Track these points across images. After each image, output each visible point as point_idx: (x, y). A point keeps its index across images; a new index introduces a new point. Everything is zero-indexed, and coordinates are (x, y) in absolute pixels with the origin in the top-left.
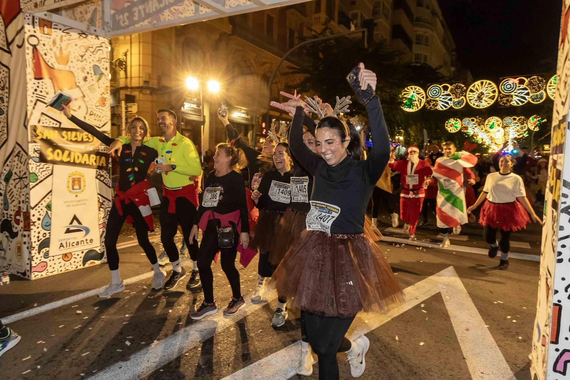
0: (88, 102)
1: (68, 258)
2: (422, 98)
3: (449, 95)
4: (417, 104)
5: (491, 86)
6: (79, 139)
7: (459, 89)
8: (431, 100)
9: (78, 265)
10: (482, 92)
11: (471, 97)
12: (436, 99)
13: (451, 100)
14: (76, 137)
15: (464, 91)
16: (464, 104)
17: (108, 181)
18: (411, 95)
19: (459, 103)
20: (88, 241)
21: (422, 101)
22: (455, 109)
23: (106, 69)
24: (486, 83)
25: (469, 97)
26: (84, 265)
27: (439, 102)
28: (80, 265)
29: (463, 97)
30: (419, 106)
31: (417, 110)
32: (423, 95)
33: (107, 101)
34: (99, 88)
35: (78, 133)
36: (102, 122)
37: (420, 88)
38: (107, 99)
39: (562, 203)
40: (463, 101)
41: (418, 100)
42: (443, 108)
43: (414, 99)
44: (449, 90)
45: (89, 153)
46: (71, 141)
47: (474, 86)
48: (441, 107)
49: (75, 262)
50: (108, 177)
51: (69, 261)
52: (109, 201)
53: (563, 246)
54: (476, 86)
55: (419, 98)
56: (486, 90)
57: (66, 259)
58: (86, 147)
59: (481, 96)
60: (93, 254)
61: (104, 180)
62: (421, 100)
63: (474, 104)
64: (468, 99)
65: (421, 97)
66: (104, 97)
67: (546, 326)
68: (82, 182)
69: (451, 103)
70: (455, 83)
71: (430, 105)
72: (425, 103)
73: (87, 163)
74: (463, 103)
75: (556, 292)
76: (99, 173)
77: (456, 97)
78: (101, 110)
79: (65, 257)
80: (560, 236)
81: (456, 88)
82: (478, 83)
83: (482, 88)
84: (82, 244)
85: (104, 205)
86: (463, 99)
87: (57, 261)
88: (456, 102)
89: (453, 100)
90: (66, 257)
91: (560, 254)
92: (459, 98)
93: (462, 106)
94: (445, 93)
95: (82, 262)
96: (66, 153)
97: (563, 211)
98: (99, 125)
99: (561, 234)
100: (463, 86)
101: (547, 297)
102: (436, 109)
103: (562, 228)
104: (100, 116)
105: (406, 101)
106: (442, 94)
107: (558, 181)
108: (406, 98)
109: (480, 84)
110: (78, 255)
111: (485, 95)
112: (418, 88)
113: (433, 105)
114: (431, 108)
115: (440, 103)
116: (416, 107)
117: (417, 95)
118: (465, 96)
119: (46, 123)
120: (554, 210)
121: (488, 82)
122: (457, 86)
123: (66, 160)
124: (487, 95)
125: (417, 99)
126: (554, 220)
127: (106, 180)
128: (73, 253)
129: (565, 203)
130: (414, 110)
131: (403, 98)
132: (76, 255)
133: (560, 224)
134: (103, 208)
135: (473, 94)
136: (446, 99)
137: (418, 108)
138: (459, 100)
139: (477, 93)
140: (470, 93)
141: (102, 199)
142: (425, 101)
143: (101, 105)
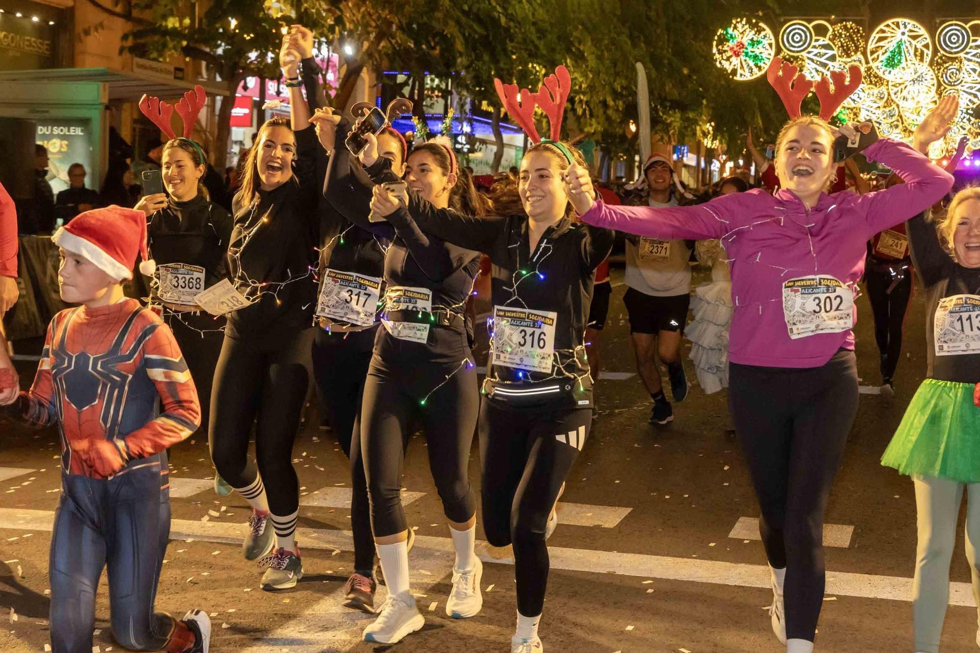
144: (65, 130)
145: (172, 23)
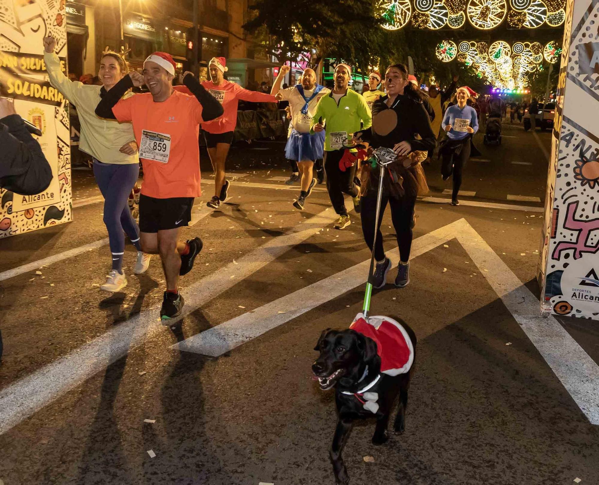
0: (47, 20)
1: (30, 215)
2: (406, 11)
3: (443, 8)
4: (399, 19)
6: (38, 68)
8: (419, 13)
9: (40, 224)
10: (487, 6)
11: (473, 12)
12: (426, 13)
13: (446, 15)
14: (35, 64)
15: (464, 4)
16: (463, 22)
17: (66, 121)
18: (392, 5)
19: (456, 20)
20: (49, 195)
21: (407, 15)
22: (451, 29)
25: (470, 13)
26: (45, 225)
27: (430, 17)
28: (42, 225)
29: (462, 12)
30: (402, 22)
31: (400, 27)
32: (408, 5)
33: (63, 19)
35: (37, 60)
38: (63, 17)
39: (562, 133)
40: (463, 17)
41: (402, 14)
42: (435, 27)
43: (395, 10)
46: (30, 70)
48: (433, 26)
49: (36, 220)
50: (66, 116)
51: (31, 219)
52: (68, 146)
53: (562, 165)
55: (402, 10)
56: (493, 4)
57: (28, 216)
58: (45, 78)
59: (486, 12)
60: (54, 211)
61: (62, 119)
62: (405, 13)
63: (477, 23)
64: (468, 15)
65: (404, 9)
66: (60, 14)
67: (548, 228)
68: (42, 122)
69: (446, 20)
71: (418, 21)
72: (411, 18)
73: (46, 98)
74: (463, 19)
75: (556, 199)
77: (454, 13)
78: (57, 31)
79: (27, 214)
80: (560, 158)
84: (44, 199)
85: (63, 151)
86: (462, 14)
87: (20, 218)
88: (453, 19)
89: (449, 15)
91: (559, 171)
92: (457, 13)
93: (461, 26)
94: (438, 5)
95: (43, 220)
96: (27, 84)
97: (562, 139)
99: (561, 156)
101: (550, 207)
102: (426, 28)
103: (560, 152)
105: (385, 13)
106: (435, 6)
107: (560, 117)
108: (385, 9)
110: (40, 212)
111: (491, 11)
113: (423, 21)
114: (419, 26)
115: (432, 20)
116: (398, 24)
117: (400, 6)
118: (465, 11)
119: (6, 47)
120: (557, 140)
123: (26, 93)
124: (493, 11)
125: (400, 13)
126: (557, 146)
127: (64, 119)
128: (35, 210)
130: (395, 28)
131: (381, 9)
132: (38, 211)
133: (561, 148)
134: (62, 155)
135: (475, 9)
136: (439, 14)
137: (401, 25)
138: (457, 17)
139: (480, 8)
140: (472, 7)
141: (61, 144)
142: (411, 15)
143: (58, 25)
144: (234, 78)
145: (263, 43)
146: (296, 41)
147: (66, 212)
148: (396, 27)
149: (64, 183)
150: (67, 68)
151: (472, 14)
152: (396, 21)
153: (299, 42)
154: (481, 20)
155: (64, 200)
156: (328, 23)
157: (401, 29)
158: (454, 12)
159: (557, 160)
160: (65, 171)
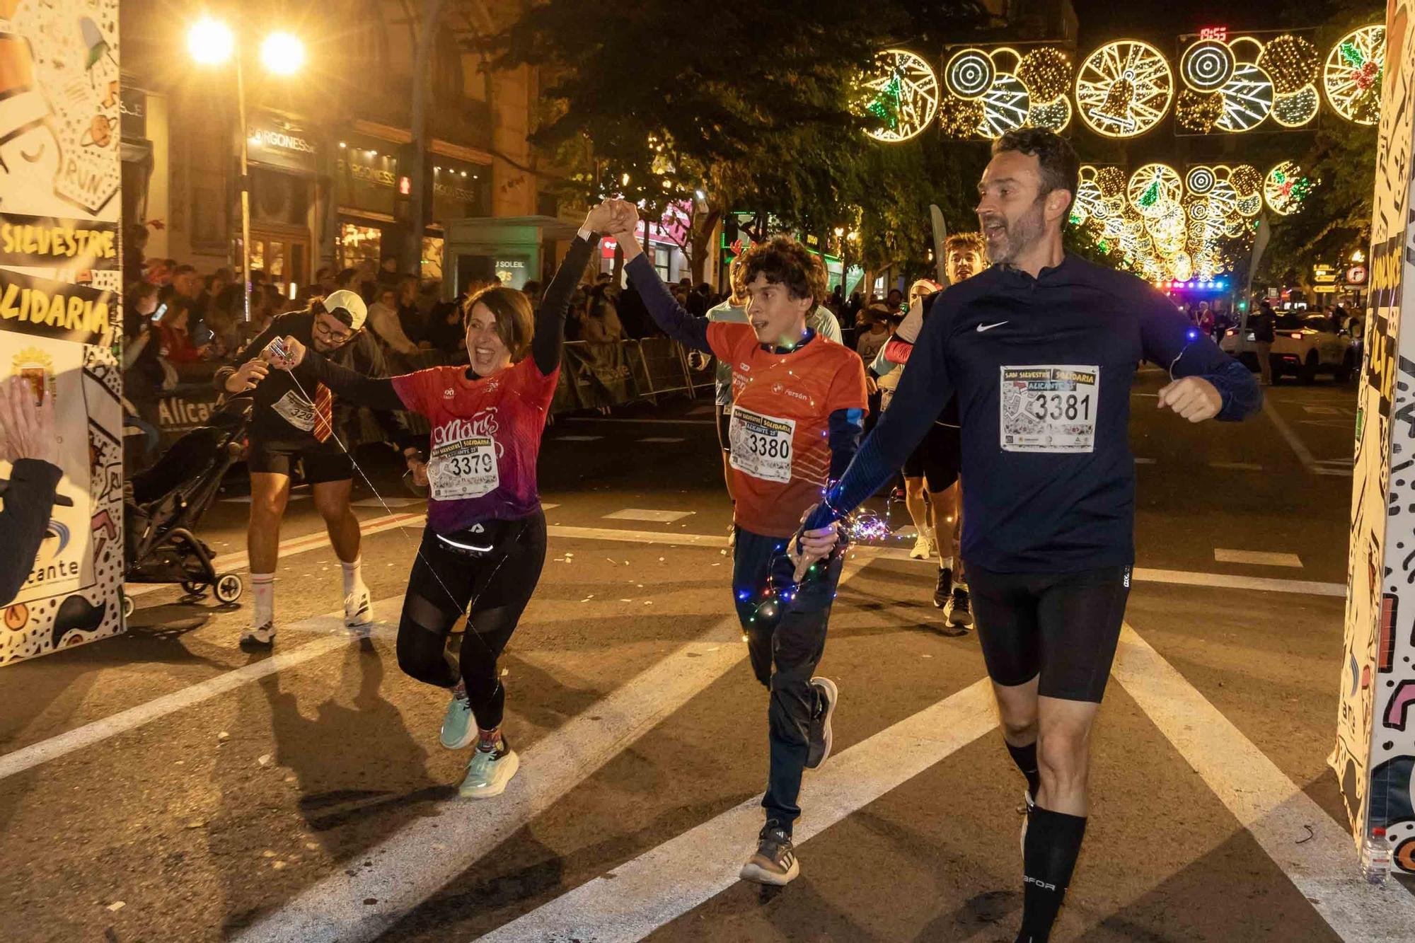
0: (62, 131)
1: (18, 619)
2: (926, 96)
3: (1015, 87)
4: (909, 115)
5: (1154, 63)
6: (43, 251)
7: (1048, 66)
8: (960, 100)
9: (43, 644)
10: (1125, 81)
11: (1090, 96)
12: (975, 99)
13: (1023, 104)
14: (35, 242)
15: (1068, 77)
16: (1067, 121)
17: (115, 380)
19: (1050, 116)
20: (66, 569)
21: (929, 105)
23: (111, 28)
24: (1136, 53)
25: (1082, 98)
26: (55, 645)
27: (985, 109)
28: (47, 645)
29: (1062, 96)
30: (917, 122)
31: (911, 136)
32: (931, 81)
33: (112, 130)
34: (94, 87)
35: (41, 229)
36: (99, 193)
37: (920, 60)
38: (112, 123)
39: (1398, 400)
40: (1067, 108)
41: (915, 103)
43: (899, 95)
44: (1018, 69)
45: (69, 292)
46: (23, 254)
47: (1098, 61)
48: (992, 130)
49: (34, 633)
50: (113, 368)
51: (22, 631)
52: (117, 443)
53: (1400, 483)
54: (1106, 57)
55: (916, 93)
56: (1138, 75)
57: (15, 623)
58: (59, 275)
59: (1122, 94)
60: (77, 609)
61: (104, 377)
62: (924, 100)
63: (1100, 121)
64: (1079, 103)
65: (921, 92)
66: (104, 116)
67: (1370, 644)
68: (47, 383)
69: (1024, 116)
70: (1038, 47)
71: (955, 120)
72: (938, 112)
73: (61, 324)
74: (1065, 113)
75: (1388, 571)
76: (92, 354)
77: (1044, 98)
78: (94, 158)
79: (11, 618)
80: (1394, 465)
81: (1039, 65)
82: (1110, 49)
83: (1123, 69)
84: (53, 578)
85: (104, 455)
86: (1062, 103)
88: (1041, 112)
89: (1032, 104)
90: (14, 618)
91: (1394, 497)
92: (1051, 98)
94: (1005, 81)
95: (51, 632)
96: (13, 290)
97: (1398, 415)
98: (93, 203)
99: (1398, 459)
100: (1064, 57)
101: (1372, 591)
102: (976, 136)
103: (1396, 448)
104: (94, 177)
105: (874, 102)
106: (995, 82)
107: (1391, 359)
108: (875, 93)
109: (1116, 54)
110: (42, 611)
111: (1135, 91)
112: (914, 56)
113: (967, 119)
114: (958, 131)
115: (988, 116)
116: (907, 126)
117: (911, 84)
118: (1071, 94)
120: (1384, 418)
121: (1144, 46)
122: (1043, 55)
123: (9, 313)
124: (1141, 92)
125: (910, 100)
126: (1386, 434)
127: (109, 376)
128: (29, 606)
129: (1402, 400)
130: (900, 138)
131: (865, 91)
132: (38, 610)
133: (1395, 440)
134: (101, 465)
135: (1096, 89)
136: (1007, 102)
137: (913, 128)
138: (1051, 107)
139: (1107, 85)
140: (1087, 84)
141: (100, 438)
142: (939, 105)
143: (96, 143)
144: (510, 264)
145: (579, 177)
146: (660, 172)
147: (108, 611)
148: (902, 134)
149: (106, 536)
150: (120, 250)
151: (1088, 101)
152: (903, 120)
153: (669, 175)
154: (1110, 115)
155: (103, 579)
156: (737, 128)
157: (914, 139)
158: (1042, 95)
159: (1385, 469)
160: (109, 505)
